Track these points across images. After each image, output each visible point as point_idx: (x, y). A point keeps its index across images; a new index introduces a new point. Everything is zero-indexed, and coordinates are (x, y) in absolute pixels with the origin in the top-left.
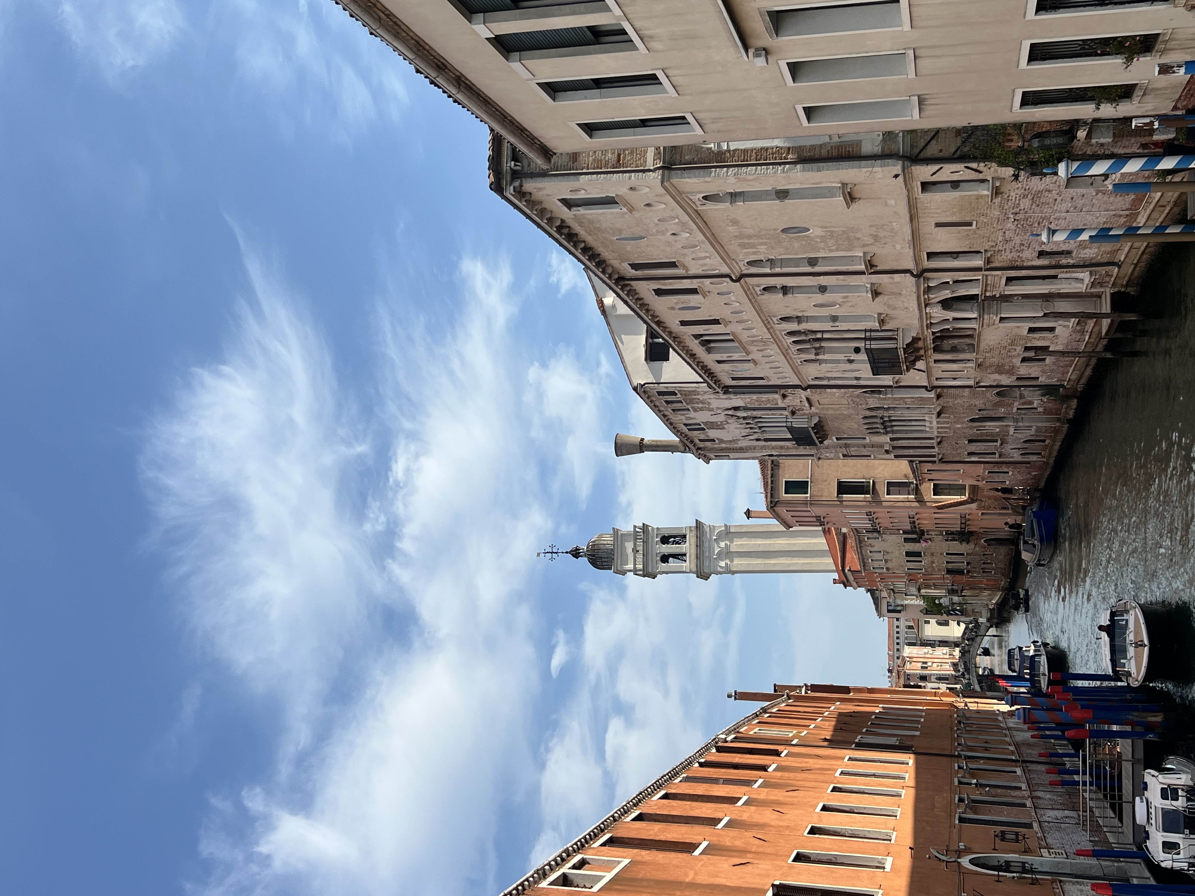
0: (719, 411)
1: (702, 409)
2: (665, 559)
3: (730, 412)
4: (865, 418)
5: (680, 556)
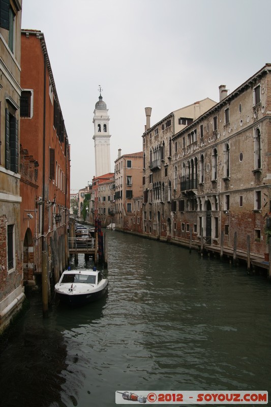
0: (163, 139)
1: (163, 134)
2: (99, 125)
3: (162, 142)
4: (160, 182)
5: (100, 130)
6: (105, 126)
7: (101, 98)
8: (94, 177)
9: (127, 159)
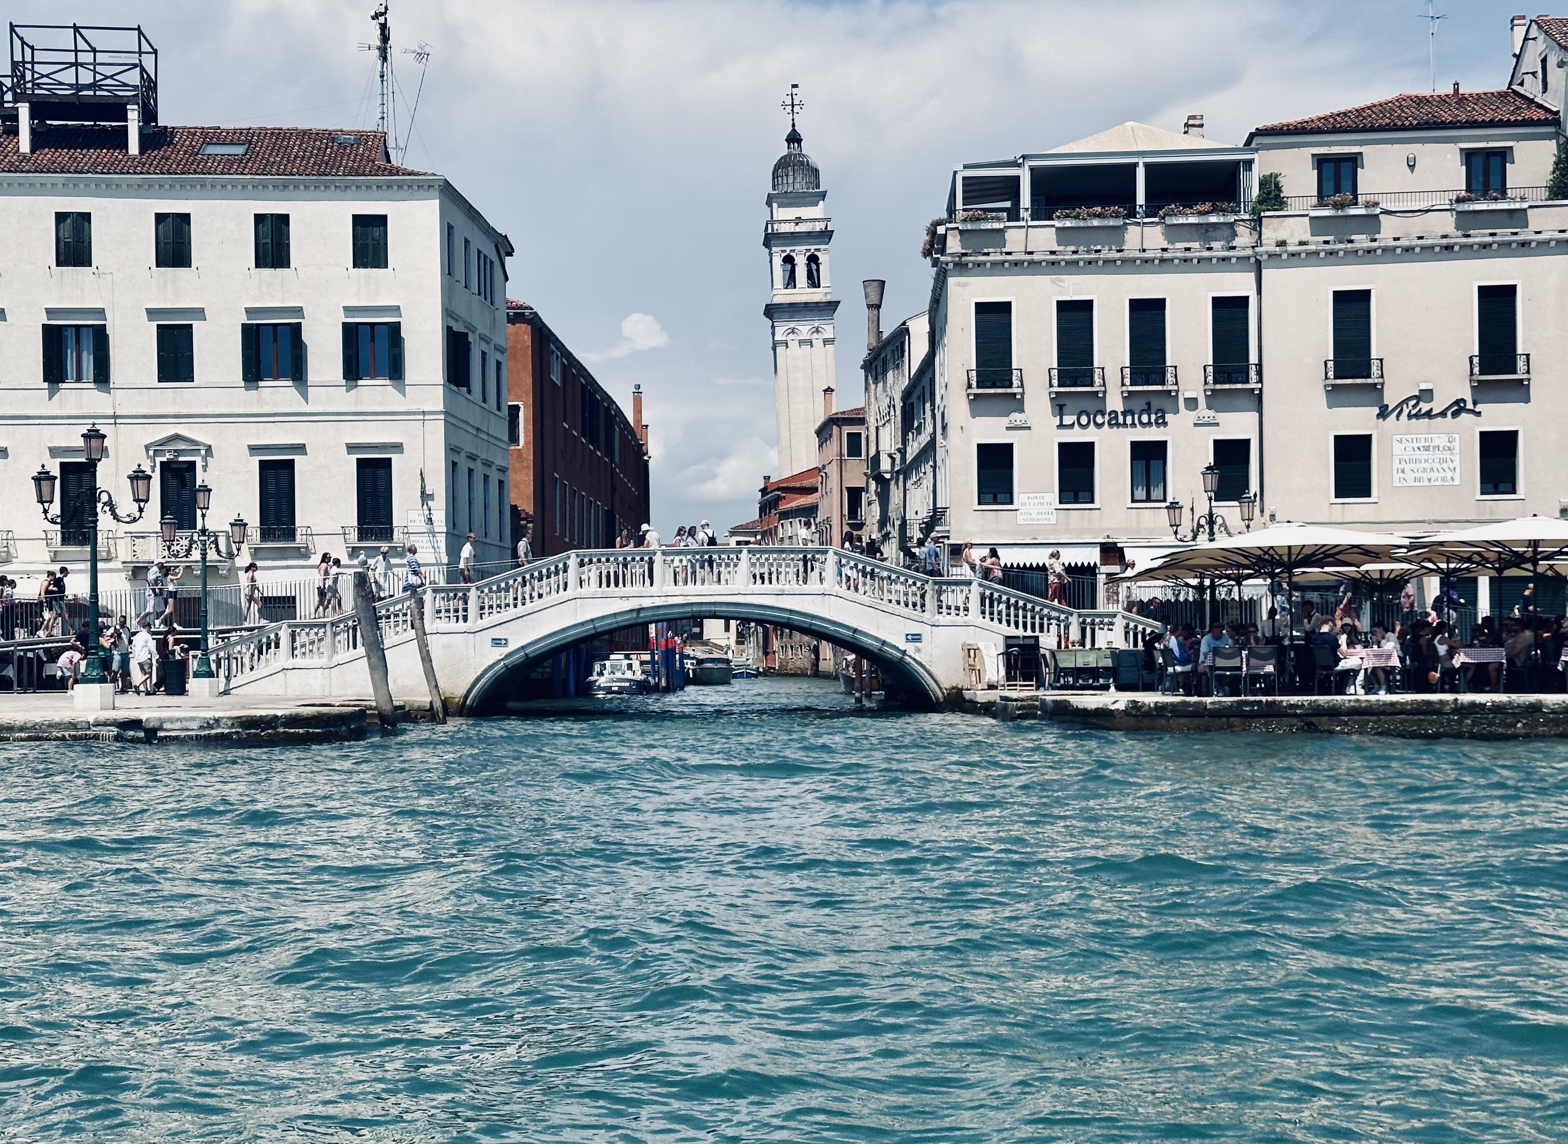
0: (893, 391)
2: (789, 260)
3: (892, 401)
5: (791, 281)
6: (813, 259)
7: (794, 138)
8: (767, 478)
9: (847, 430)
